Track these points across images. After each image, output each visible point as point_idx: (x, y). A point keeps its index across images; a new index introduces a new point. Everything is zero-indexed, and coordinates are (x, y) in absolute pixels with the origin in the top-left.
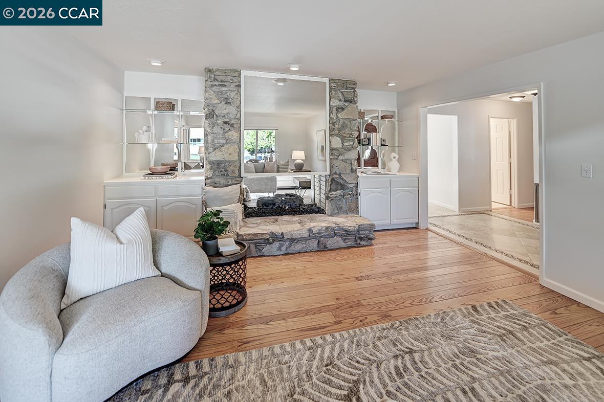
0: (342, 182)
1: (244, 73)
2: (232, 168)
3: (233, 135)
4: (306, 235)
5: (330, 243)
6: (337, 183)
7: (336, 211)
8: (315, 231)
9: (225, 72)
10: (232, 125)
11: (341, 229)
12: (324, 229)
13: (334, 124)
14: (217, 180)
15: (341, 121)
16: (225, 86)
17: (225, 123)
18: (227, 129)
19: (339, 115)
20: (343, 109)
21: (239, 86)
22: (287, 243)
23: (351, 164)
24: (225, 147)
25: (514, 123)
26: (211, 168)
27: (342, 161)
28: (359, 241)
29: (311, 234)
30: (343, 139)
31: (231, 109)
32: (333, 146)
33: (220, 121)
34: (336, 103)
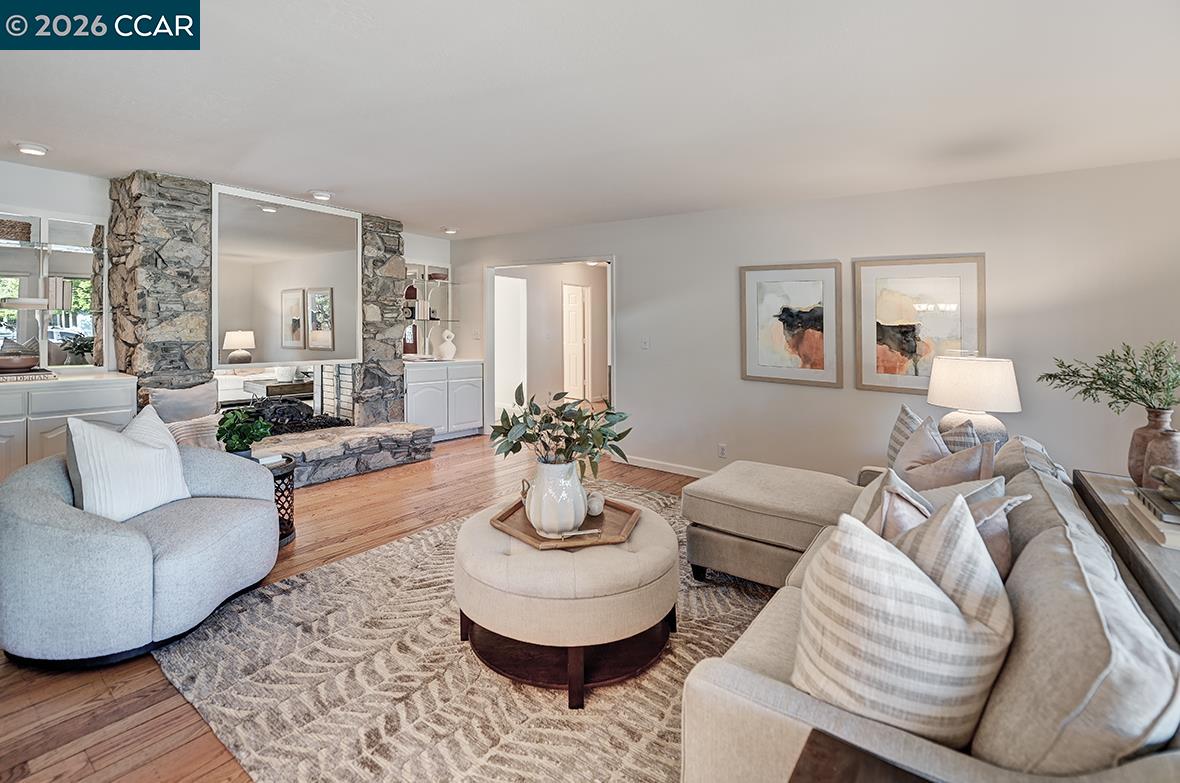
0: (380, 373)
1: (217, 189)
2: (195, 354)
3: (196, 296)
4: (340, 453)
5: (375, 460)
6: (374, 376)
7: (372, 419)
8: (352, 445)
9: (181, 182)
10: (195, 280)
11: (388, 439)
12: (366, 441)
13: (369, 284)
14: (164, 377)
15: (381, 281)
16: (182, 208)
17: (181, 274)
18: (185, 286)
19: (377, 272)
20: (384, 263)
21: (209, 211)
22: (310, 469)
23: (394, 346)
24: (181, 317)
25: (588, 291)
26: (151, 357)
27: (382, 341)
28: (413, 454)
29: (348, 452)
30: (383, 308)
31: (193, 252)
32: (367, 319)
33: (171, 271)
34: (372, 252)
